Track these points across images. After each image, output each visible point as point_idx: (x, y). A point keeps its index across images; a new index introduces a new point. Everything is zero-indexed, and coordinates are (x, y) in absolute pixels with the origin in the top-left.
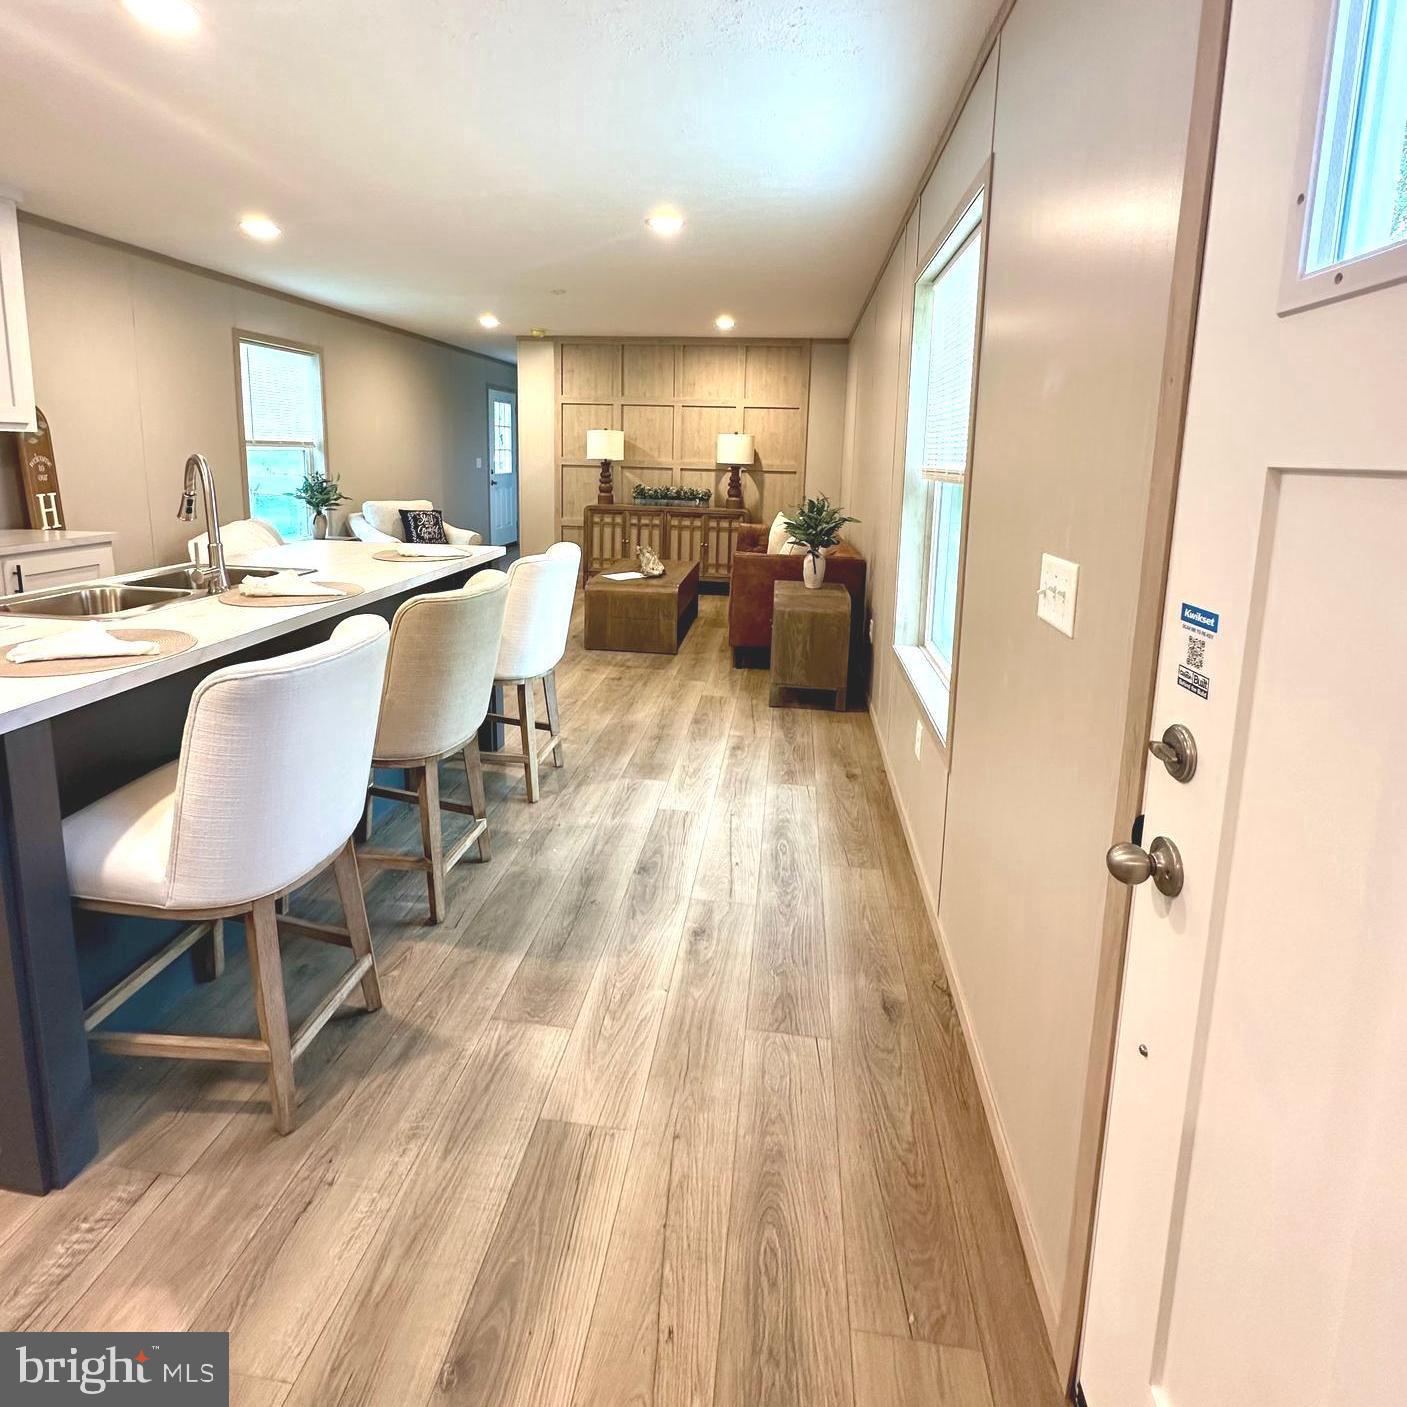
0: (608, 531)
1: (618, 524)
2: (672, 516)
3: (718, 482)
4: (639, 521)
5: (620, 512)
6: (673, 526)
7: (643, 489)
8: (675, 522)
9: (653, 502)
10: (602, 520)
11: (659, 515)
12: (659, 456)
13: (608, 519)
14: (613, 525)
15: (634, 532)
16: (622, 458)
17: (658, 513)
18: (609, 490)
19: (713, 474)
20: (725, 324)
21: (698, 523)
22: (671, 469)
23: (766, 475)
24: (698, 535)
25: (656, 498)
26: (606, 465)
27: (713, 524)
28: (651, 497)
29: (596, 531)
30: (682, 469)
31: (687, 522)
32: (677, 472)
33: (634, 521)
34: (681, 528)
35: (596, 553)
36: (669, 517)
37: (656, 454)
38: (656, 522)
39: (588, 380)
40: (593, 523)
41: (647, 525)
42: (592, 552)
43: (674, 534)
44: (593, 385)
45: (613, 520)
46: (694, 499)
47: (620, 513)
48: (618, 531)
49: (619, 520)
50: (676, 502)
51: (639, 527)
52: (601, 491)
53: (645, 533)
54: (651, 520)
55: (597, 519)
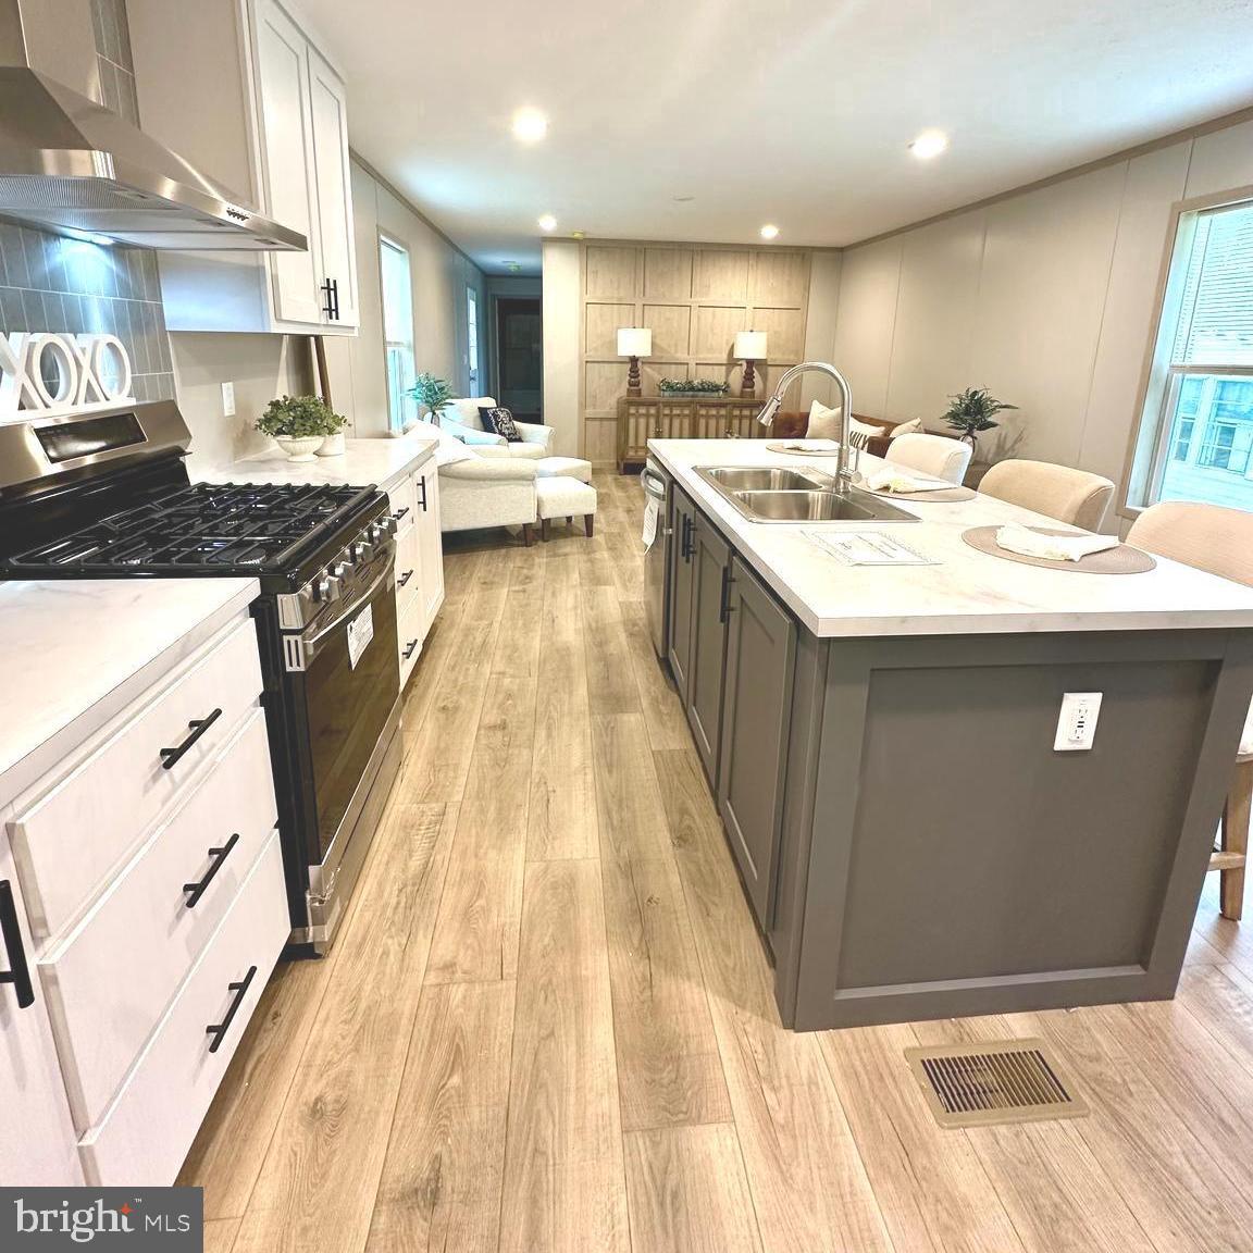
0: (642, 421)
1: (651, 414)
2: (701, 406)
3: (728, 373)
4: (671, 411)
5: (654, 404)
6: (701, 415)
7: (669, 382)
8: (703, 412)
9: (680, 394)
10: (636, 412)
11: (689, 406)
12: (676, 352)
13: (642, 411)
14: (648, 416)
15: (666, 422)
16: (648, 355)
17: (688, 405)
18: (637, 384)
19: (724, 367)
20: (769, 233)
21: (723, 412)
22: (687, 364)
23: (770, 368)
24: (723, 423)
25: (684, 390)
26: (634, 360)
27: (737, 412)
28: (679, 389)
29: (631, 419)
30: (696, 364)
31: (713, 412)
32: (692, 367)
33: (667, 412)
34: (708, 417)
35: (631, 442)
36: (697, 408)
37: (673, 351)
38: (686, 412)
39: (611, 281)
40: (629, 414)
41: (678, 415)
42: (628, 441)
43: (702, 422)
44: (616, 285)
45: (648, 411)
46: (717, 391)
48: (652, 421)
49: (653, 411)
50: (701, 393)
51: (671, 417)
52: (630, 385)
53: (676, 423)
54: (682, 410)
55: (632, 411)
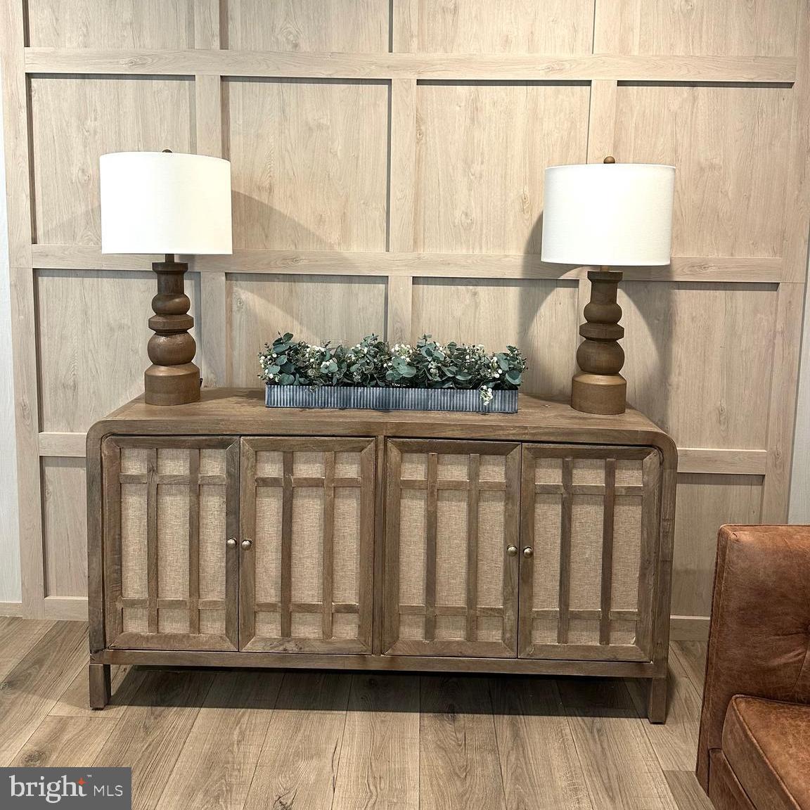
0: (175, 507)
1: (212, 482)
2: (405, 449)
3: (528, 312)
4: (288, 468)
5: (220, 440)
6: (410, 484)
7: (297, 350)
8: (414, 470)
9: (335, 394)
10: (153, 470)
12: (345, 237)
13: (175, 465)
15: (270, 507)
16: (228, 250)
18: (183, 356)
19: (513, 293)
21: (494, 472)
22: (384, 279)
24: (494, 513)
25: (347, 381)
27: (550, 475)
28: (328, 379)
29: (134, 506)
30: (416, 280)
32: (401, 290)
35: (135, 584)
36: (394, 453)
37: (335, 237)
38: (349, 469)
41: (315, 483)
42: (119, 582)
43: (413, 512)
45: (195, 468)
47: (222, 445)
48: (214, 505)
49: (214, 466)
51: (289, 490)
52: (157, 361)
54: (331, 465)
55: (134, 465)
